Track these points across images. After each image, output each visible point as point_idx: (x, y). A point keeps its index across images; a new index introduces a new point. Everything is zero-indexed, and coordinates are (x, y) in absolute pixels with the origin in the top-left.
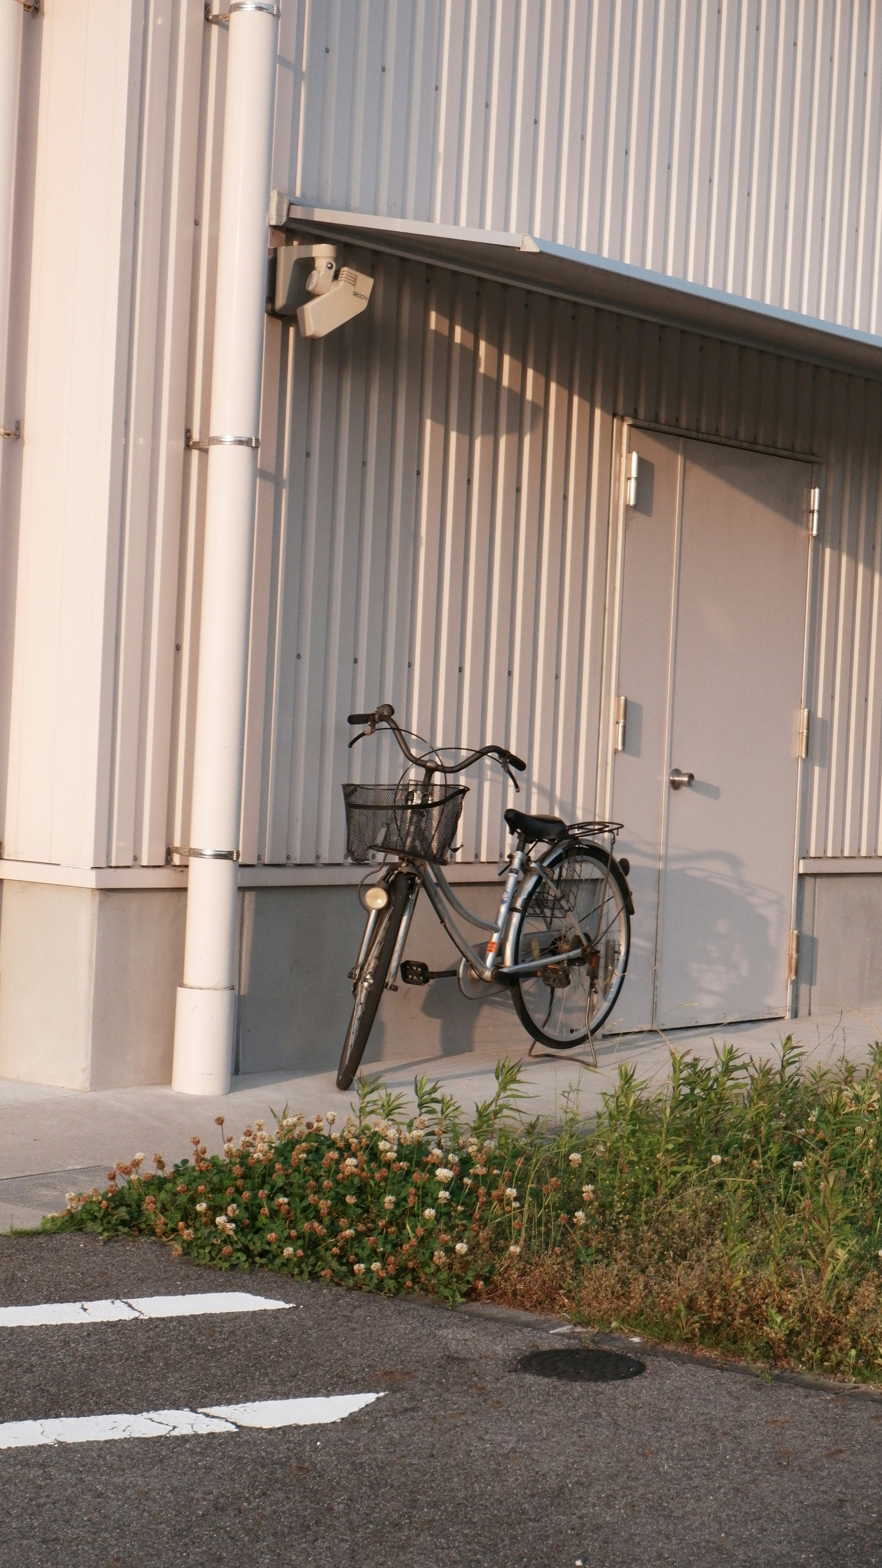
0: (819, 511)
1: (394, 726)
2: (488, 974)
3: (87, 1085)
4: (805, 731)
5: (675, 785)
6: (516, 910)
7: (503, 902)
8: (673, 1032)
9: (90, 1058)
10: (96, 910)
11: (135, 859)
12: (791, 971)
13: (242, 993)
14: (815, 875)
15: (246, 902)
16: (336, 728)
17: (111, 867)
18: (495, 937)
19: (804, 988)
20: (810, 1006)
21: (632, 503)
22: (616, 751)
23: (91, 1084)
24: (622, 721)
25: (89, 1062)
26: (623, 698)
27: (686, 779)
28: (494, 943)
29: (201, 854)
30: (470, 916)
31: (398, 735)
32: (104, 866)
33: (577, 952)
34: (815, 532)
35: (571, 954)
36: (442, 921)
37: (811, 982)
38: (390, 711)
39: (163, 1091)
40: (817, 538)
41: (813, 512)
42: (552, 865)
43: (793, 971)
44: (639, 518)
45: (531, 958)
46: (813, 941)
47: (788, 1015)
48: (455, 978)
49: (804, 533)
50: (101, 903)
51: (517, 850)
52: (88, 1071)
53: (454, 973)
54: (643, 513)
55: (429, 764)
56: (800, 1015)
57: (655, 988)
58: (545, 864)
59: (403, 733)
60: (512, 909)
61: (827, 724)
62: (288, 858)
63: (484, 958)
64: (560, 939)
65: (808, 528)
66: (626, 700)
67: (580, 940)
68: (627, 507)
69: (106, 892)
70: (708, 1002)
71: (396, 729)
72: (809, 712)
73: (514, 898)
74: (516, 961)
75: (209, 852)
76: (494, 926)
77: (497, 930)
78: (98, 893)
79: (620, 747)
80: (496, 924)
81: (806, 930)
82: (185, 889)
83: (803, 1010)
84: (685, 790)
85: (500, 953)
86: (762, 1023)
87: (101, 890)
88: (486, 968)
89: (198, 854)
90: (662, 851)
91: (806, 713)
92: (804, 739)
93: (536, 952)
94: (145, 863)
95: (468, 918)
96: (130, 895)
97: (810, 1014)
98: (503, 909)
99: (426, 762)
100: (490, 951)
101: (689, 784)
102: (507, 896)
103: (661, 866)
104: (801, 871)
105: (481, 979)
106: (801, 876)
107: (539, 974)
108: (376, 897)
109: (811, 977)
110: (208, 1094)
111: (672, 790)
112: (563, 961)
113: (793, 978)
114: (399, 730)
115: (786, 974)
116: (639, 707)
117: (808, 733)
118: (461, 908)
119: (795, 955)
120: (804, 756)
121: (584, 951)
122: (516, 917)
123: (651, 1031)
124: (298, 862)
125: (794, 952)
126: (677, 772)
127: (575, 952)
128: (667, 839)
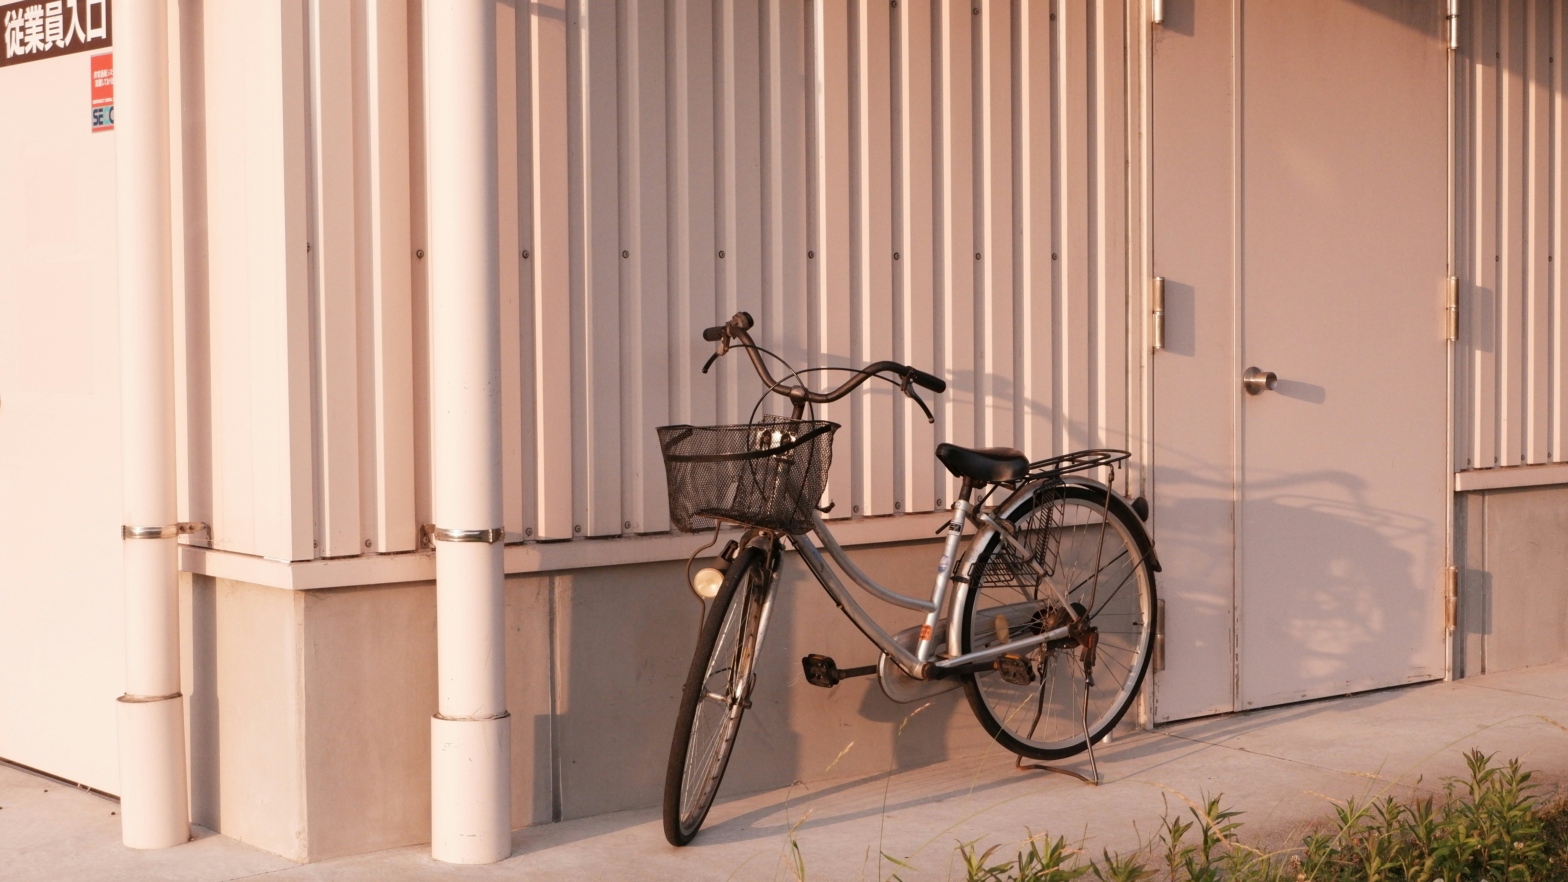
0: (1457, 16)
1: (747, 342)
2: (918, 669)
3: (305, 854)
4: (1454, 306)
5: (1251, 389)
6: (962, 580)
7: (940, 570)
8: (1266, 712)
9: (306, 818)
10: (301, 618)
11: (368, 544)
12: (1448, 619)
13: (558, 712)
14: (1482, 492)
15: (557, 591)
16: (691, 348)
17: (324, 559)
18: (930, 619)
19: (1472, 640)
20: (1483, 661)
21: (1158, 18)
22: (1153, 351)
23: (310, 853)
24: (1158, 309)
25: (306, 824)
26: (1158, 279)
27: (1263, 380)
28: (928, 627)
29: (446, 535)
30: (883, 593)
31: (752, 353)
32: (312, 558)
33: (1063, 630)
34: (1454, 44)
35: (1051, 634)
36: (839, 604)
37: (1484, 629)
38: (746, 321)
39: (420, 858)
40: (1456, 50)
41: (1449, 18)
42: (1014, 518)
43: (1451, 619)
44: (1171, 39)
45: (997, 642)
46: (1484, 578)
47: (1448, 677)
48: (873, 676)
49: (1440, 46)
50: (307, 608)
51: (960, 498)
52: (305, 835)
53: (874, 669)
54: (1178, 30)
55: (795, 392)
56: (1467, 674)
57: (1235, 657)
58: (1004, 516)
59: (760, 351)
60: (955, 578)
61: (1492, 296)
62: (627, 525)
63: (914, 650)
64: (1044, 612)
65: (1446, 39)
66: (1163, 282)
67: (1068, 614)
68: (1152, 26)
69: (314, 594)
70: (1319, 668)
71: (750, 345)
72: (1457, 281)
73: (958, 565)
74: (965, 648)
75: (457, 533)
76: (929, 604)
77: (932, 610)
78: (303, 595)
79: (1158, 345)
80: (931, 601)
81: (1472, 563)
82: (433, 582)
83: (1472, 666)
84: (1266, 393)
85: (941, 637)
86: (1409, 689)
87: (307, 591)
88: (917, 662)
89: (444, 536)
90: (1236, 476)
91: (1453, 282)
92: (1453, 316)
93: (1003, 633)
94: (382, 549)
95: (882, 596)
96: (360, 594)
97: (1483, 671)
98: (941, 580)
99: (791, 389)
100: (923, 637)
101: (1269, 386)
102: (946, 562)
103: (1235, 496)
104: (1458, 489)
105: (911, 677)
106: (1459, 496)
107: (996, 666)
108: (710, 581)
109: (1483, 623)
110: (471, 863)
111: (1248, 395)
112: (1041, 644)
113: (1452, 628)
114: (756, 349)
115: (1443, 623)
116: (1188, 291)
117: (1457, 308)
118: (867, 583)
119: (1452, 599)
120: (1453, 338)
121: (1073, 628)
122: (962, 590)
123: (1232, 713)
124: (642, 530)
125: (1451, 594)
126: (1255, 371)
127: (1058, 631)
128: (1243, 459)
